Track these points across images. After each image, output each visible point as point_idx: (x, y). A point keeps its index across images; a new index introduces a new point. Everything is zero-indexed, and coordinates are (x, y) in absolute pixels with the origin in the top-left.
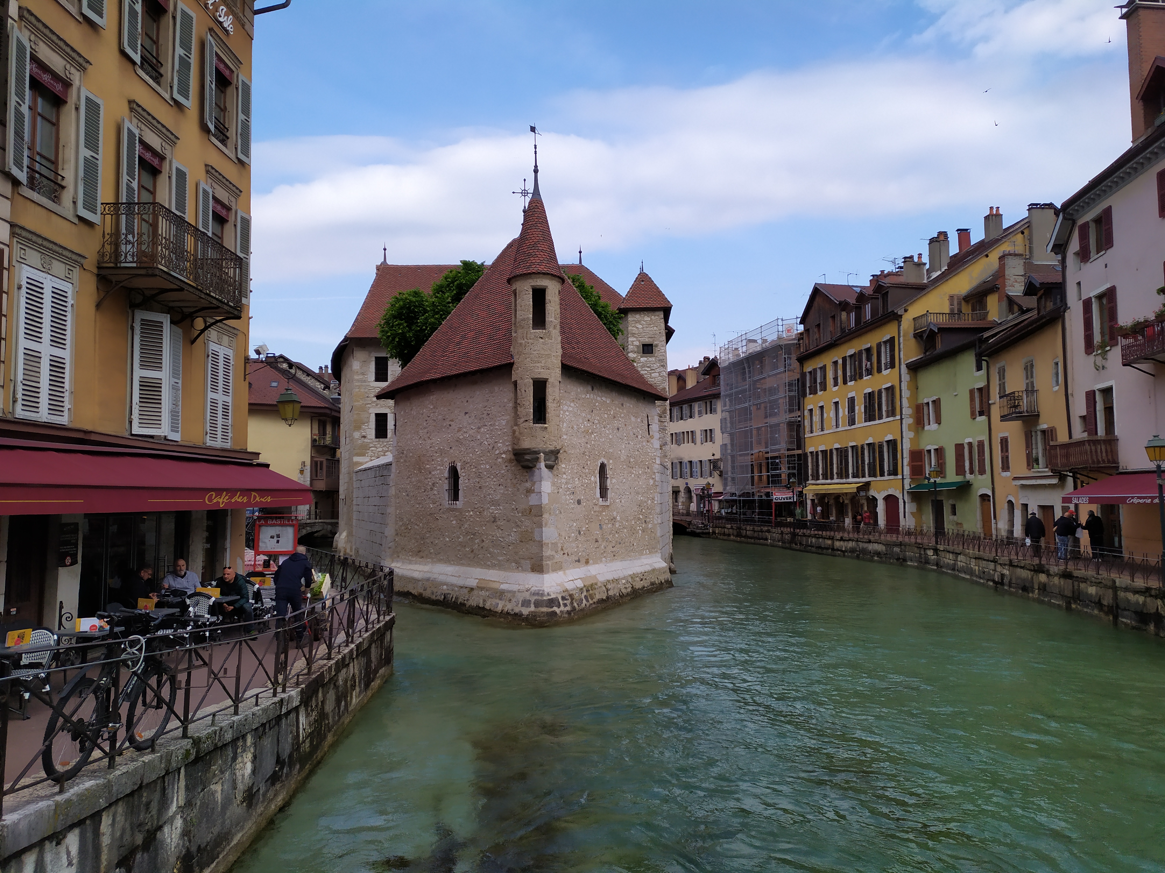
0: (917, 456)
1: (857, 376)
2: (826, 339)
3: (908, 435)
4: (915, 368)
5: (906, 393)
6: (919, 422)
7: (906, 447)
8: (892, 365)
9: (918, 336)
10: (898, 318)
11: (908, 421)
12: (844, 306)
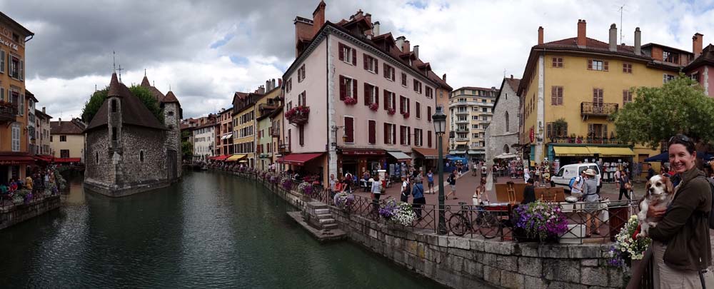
0: (258, 146)
1: (245, 122)
2: (238, 110)
3: (256, 140)
4: (259, 120)
5: (256, 128)
6: (259, 137)
7: (256, 144)
8: (253, 119)
9: (260, 110)
10: (254, 105)
11: (256, 136)
12: (242, 99)
